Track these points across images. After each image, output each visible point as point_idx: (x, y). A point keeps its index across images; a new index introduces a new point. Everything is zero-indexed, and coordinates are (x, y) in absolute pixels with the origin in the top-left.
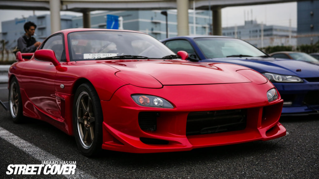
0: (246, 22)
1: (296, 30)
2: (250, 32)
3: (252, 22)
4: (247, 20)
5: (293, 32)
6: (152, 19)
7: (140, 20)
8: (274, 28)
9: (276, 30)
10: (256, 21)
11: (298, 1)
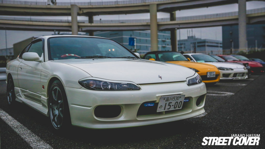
0: (188, 37)
1: (221, 42)
2: (191, 43)
3: (192, 37)
4: (189, 36)
5: (221, 44)
6: (131, 36)
7: (124, 36)
8: (207, 41)
10: (195, 36)
11: (223, 26)
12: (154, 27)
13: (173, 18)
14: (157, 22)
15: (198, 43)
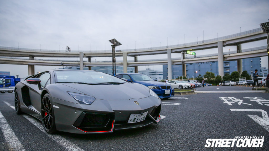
0: (146, 69)
1: (162, 72)
2: (148, 72)
3: (149, 69)
4: (147, 68)
8: (157, 71)
9: (157, 72)
10: (150, 69)
11: (163, 65)
12: (125, 65)
13: (136, 60)
14: (127, 62)
15: (152, 72)
